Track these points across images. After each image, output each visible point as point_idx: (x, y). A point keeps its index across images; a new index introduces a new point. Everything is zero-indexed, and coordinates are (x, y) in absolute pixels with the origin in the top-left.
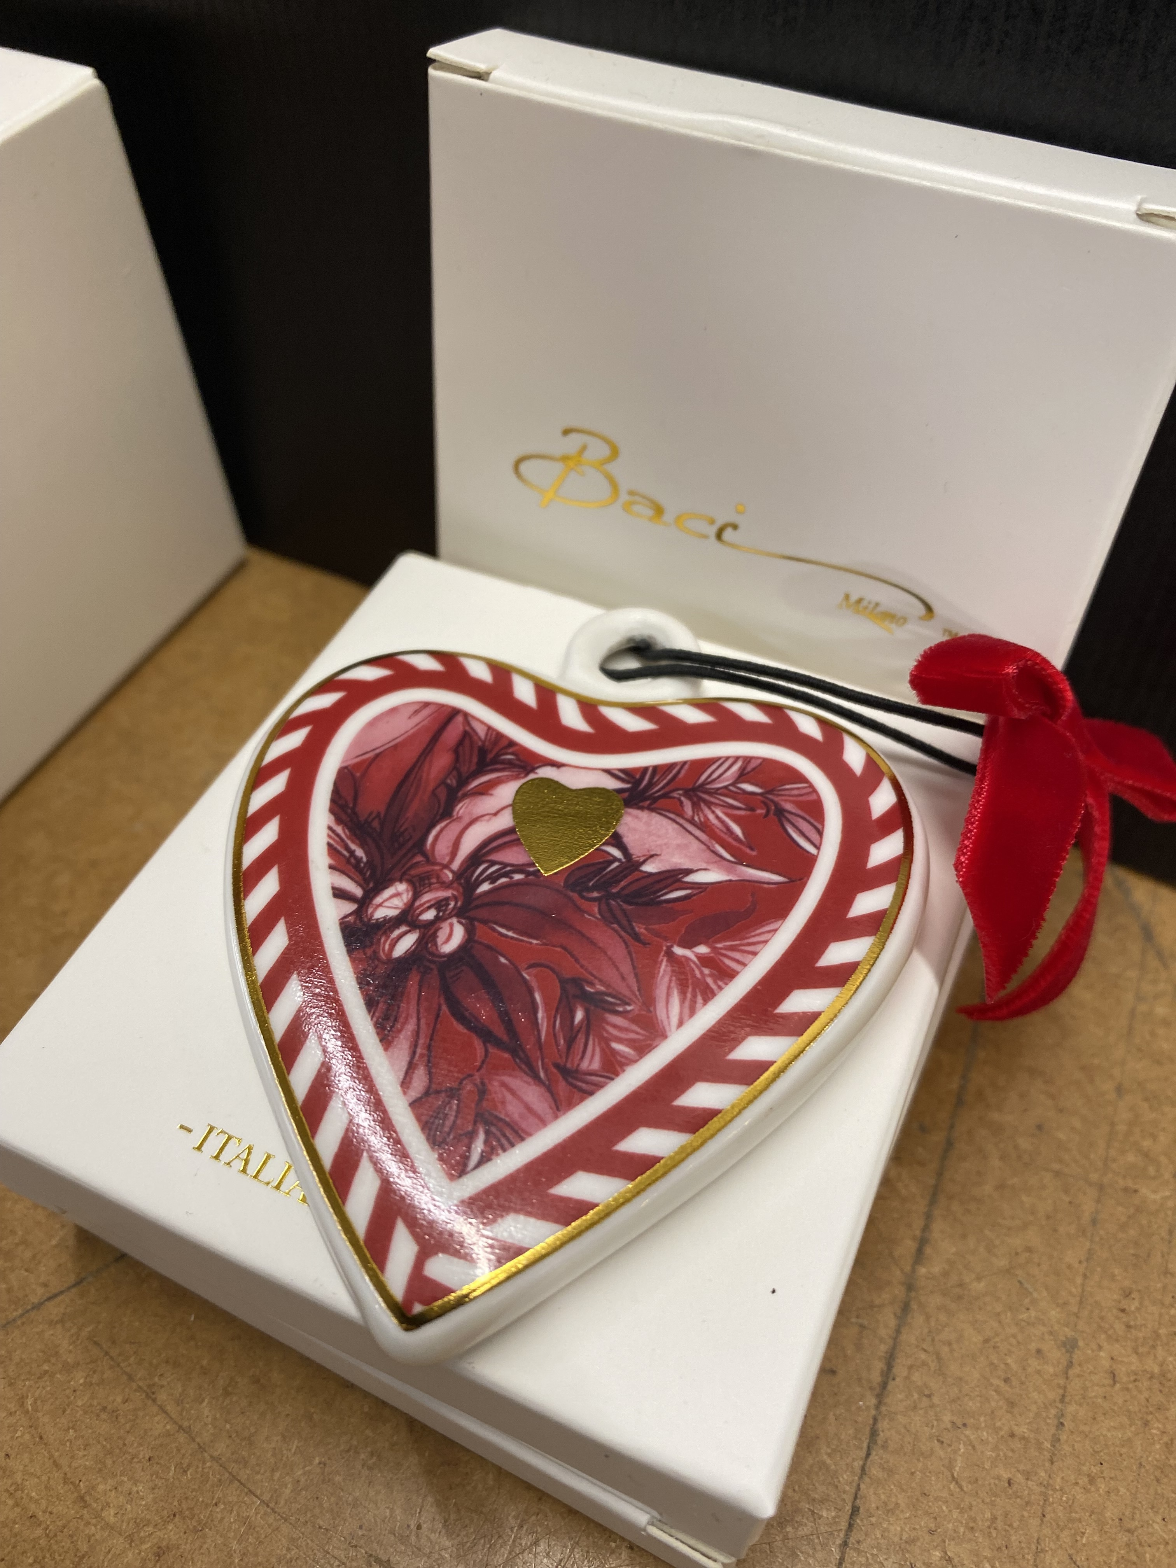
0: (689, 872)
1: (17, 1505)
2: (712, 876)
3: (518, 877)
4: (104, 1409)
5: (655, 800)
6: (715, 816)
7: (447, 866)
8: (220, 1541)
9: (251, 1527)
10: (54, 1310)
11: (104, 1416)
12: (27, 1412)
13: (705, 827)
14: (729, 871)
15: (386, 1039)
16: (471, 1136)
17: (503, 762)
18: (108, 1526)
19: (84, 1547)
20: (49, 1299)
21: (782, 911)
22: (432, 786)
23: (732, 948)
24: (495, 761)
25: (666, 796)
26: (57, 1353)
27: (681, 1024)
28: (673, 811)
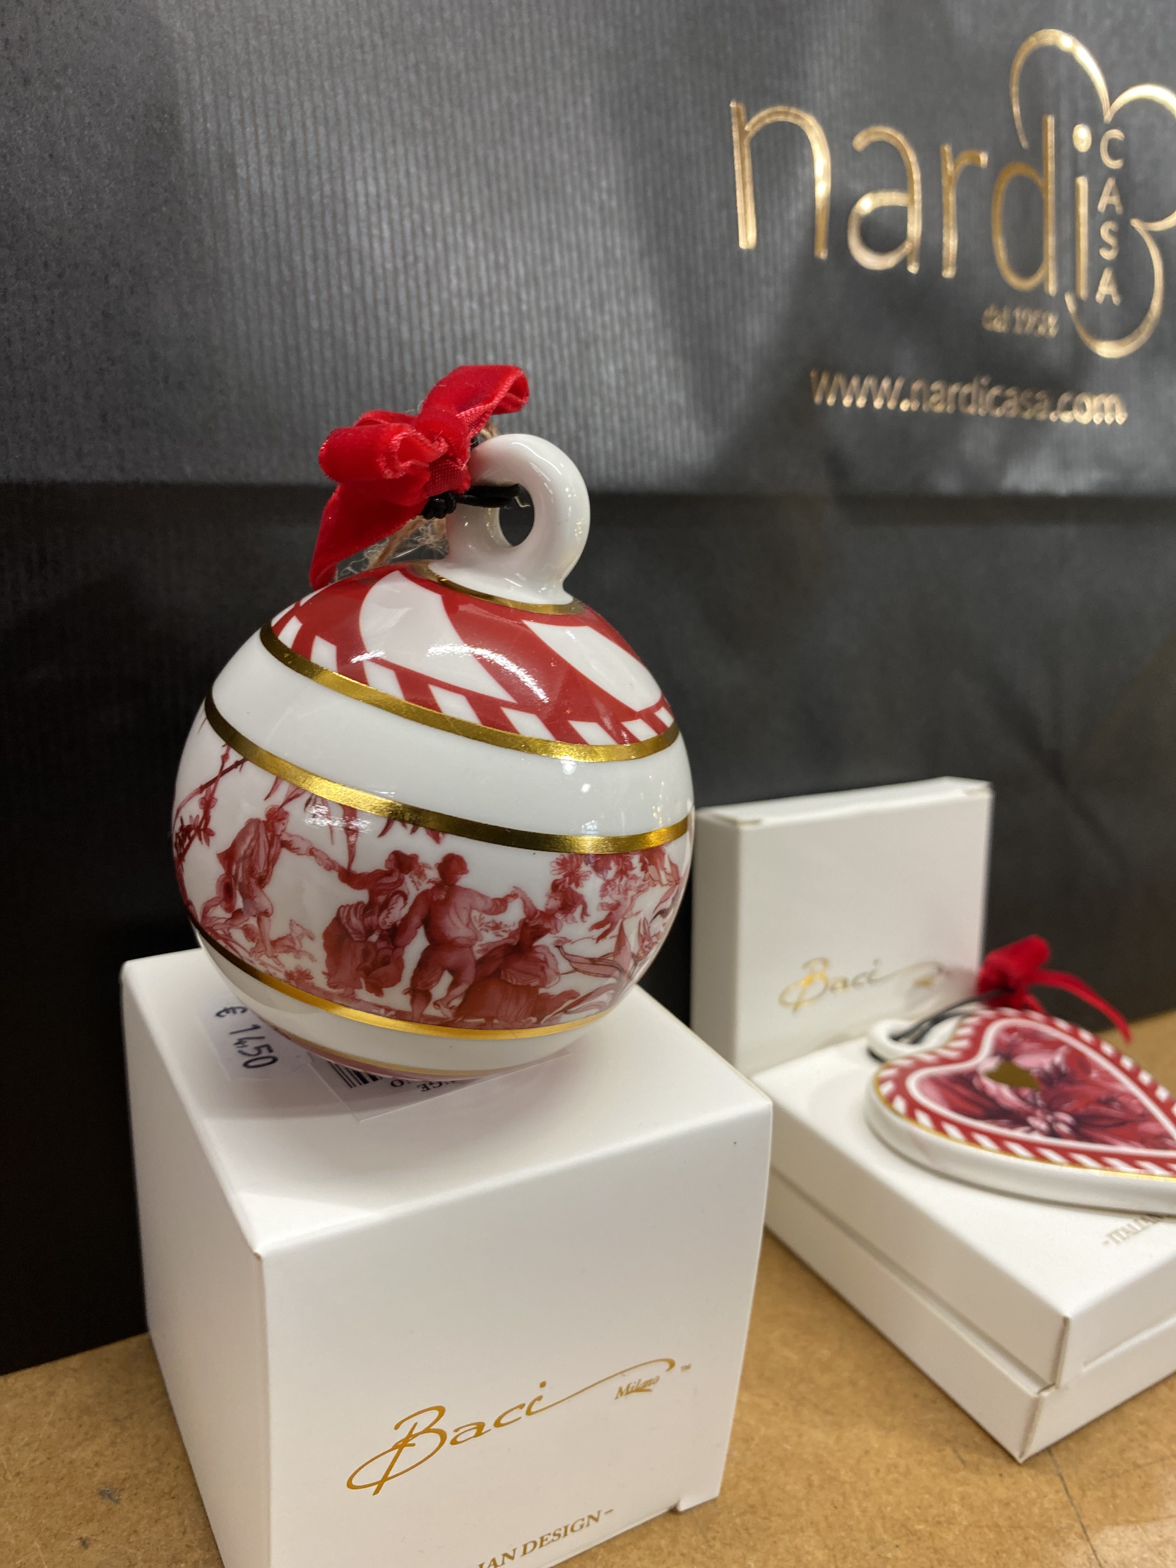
10: (1075, 1491)
20: (1067, 1492)
26: (1104, 1499)
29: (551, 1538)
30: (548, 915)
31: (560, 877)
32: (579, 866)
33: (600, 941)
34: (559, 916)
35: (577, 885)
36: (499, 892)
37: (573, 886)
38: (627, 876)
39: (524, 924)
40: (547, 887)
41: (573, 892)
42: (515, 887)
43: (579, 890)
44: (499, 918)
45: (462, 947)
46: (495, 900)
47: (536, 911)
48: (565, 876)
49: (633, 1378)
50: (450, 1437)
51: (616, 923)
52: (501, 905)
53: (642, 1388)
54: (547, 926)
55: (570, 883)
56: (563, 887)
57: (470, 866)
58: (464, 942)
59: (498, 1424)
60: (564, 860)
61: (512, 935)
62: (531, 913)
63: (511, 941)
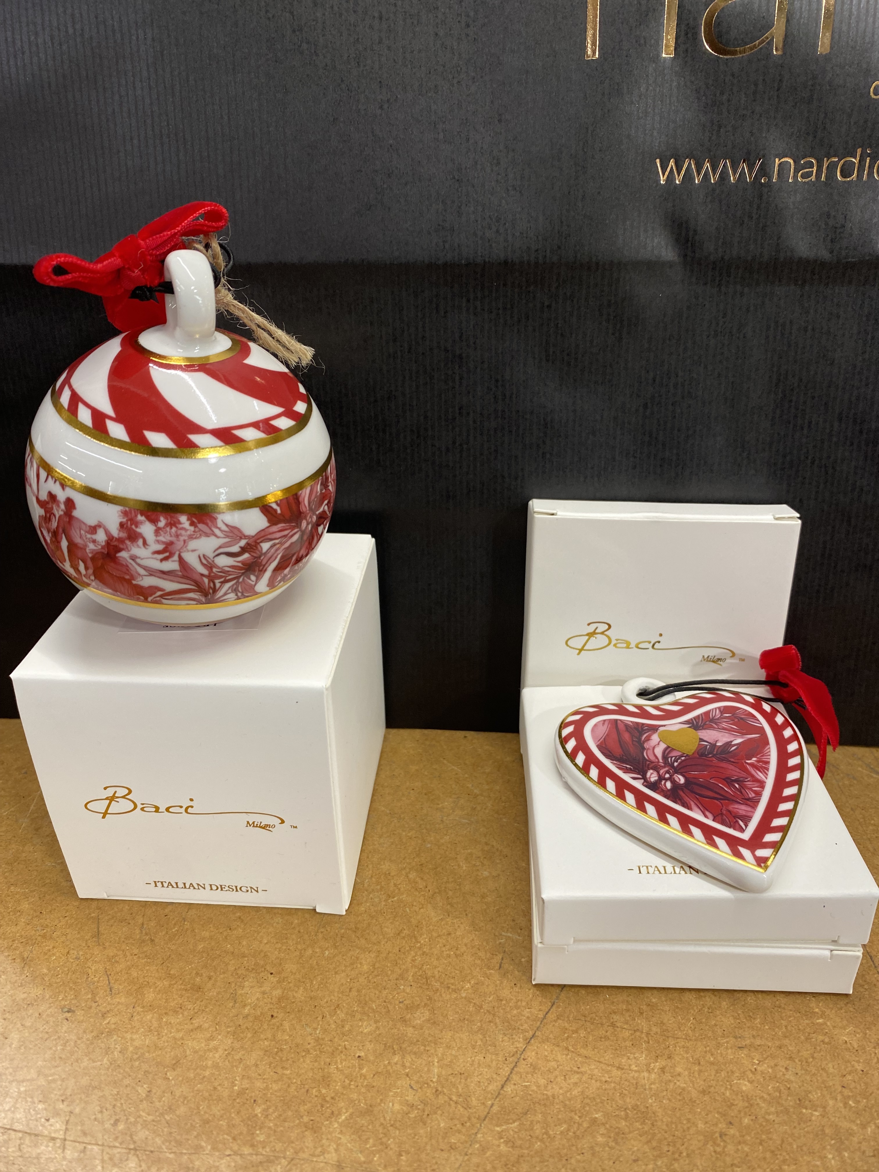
0: (732, 742)
1: (596, 1081)
2: (739, 741)
3: (683, 758)
4: (601, 1038)
5: (703, 726)
6: (724, 725)
7: (659, 762)
8: (680, 1057)
9: (688, 1047)
10: (552, 1016)
11: (603, 1040)
12: (573, 1052)
13: (724, 729)
14: (743, 738)
15: (689, 808)
16: (737, 822)
17: (646, 730)
18: (636, 1071)
19: (634, 1082)
20: (546, 1014)
21: (767, 743)
22: (631, 743)
23: (762, 756)
24: (643, 730)
25: (705, 724)
26: (566, 1029)
27: (766, 778)
28: (710, 728)
29: (227, 888)
30: (121, 540)
31: (124, 520)
32: (136, 516)
33: (164, 562)
34: (128, 542)
35: (137, 527)
36: (92, 522)
37: (133, 527)
38: (177, 527)
39: (108, 543)
40: (117, 525)
41: (135, 532)
42: (99, 522)
43: (138, 530)
44: (94, 537)
45: (81, 548)
46: (90, 527)
47: (113, 537)
48: (127, 521)
49: (257, 819)
50: (140, 806)
51: (175, 553)
52: (93, 530)
53: (265, 827)
54: (121, 546)
55: (131, 525)
56: (127, 526)
57: (77, 506)
58: (81, 546)
59: (167, 810)
60: (126, 511)
61: (103, 547)
62: (110, 538)
63: (103, 551)
